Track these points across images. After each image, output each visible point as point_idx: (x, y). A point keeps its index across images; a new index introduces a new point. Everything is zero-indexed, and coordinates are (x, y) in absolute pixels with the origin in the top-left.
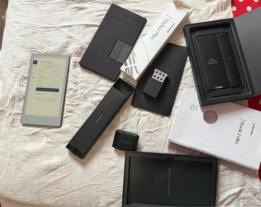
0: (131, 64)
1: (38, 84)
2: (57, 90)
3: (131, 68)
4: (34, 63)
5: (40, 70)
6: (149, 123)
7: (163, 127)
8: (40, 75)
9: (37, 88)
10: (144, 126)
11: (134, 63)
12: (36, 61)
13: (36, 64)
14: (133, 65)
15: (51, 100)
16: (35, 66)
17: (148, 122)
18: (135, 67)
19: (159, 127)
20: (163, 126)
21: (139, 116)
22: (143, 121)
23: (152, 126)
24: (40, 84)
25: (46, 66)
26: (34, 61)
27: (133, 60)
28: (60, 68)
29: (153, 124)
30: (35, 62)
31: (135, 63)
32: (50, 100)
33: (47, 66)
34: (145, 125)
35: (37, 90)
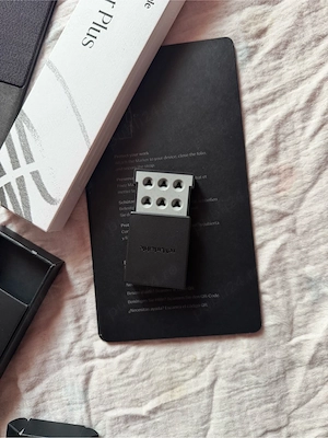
0: (19, 166)
3: (20, 180)
6: (129, 384)
7: (184, 393)
10: (111, 395)
11: (29, 159)
14: (25, 170)
17: (123, 379)
18: (35, 175)
19: (169, 393)
20: (182, 387)
21: (85, 361)
22: (105, 377)
23: (140, 395)
27: (23, 148)
29: (145, 384)
31: (32, 160)
34: (113, 391)
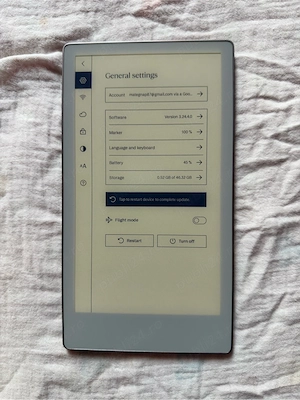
1: (111, 178)
2: (198, 200)
4: (78, 85)
5: (109, 114)
8: (113, 136)
9: (108, 195)
12: (88, 75)
13: (88, 85)
15: (177, 241)
16: (83, 97)
24: (121, 178)
25: (133, 91)
26: (79, 75)
28: (199, 98)
30: (83, 80)
32: (172, 241)
33: (139, 95)
35: (109, 203)
